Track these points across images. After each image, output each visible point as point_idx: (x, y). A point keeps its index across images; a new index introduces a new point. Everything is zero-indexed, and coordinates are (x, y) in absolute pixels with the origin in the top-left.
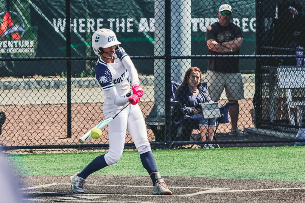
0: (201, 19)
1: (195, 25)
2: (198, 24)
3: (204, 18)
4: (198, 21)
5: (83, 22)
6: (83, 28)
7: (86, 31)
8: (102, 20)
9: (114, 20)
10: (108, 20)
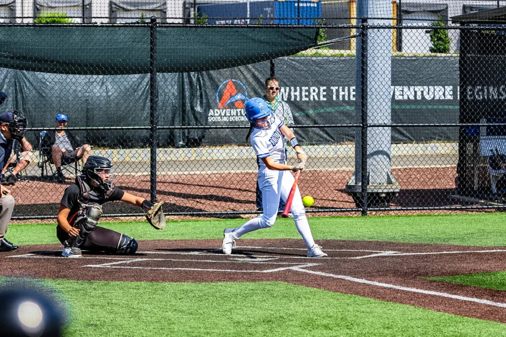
0: (425, 87)
1: (419, 94)
2: (422, 92)
3: (428, 86)
4: (422, 89)
5: (306, 91)
6: (306, 96)
7: (309, 99)
8: (325, 88)
9: (337, 88)
10: (332, 88)
